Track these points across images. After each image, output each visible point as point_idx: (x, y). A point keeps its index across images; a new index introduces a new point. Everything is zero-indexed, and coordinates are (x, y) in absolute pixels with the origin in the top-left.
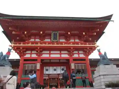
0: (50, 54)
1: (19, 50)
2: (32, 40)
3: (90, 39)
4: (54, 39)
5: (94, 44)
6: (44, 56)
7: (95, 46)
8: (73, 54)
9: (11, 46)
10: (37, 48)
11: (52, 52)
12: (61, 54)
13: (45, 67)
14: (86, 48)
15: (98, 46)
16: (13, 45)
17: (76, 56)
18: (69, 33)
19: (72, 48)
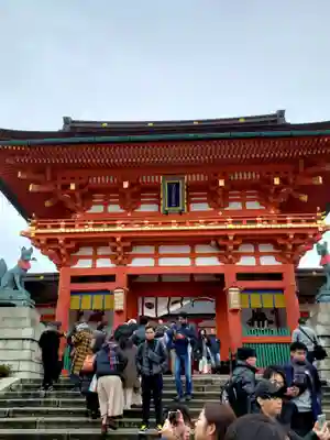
0: (156, 256)
4: (170, 205)
5: (312, 221)
7: (317, 228)
8: (238, 256)
11: (164, 250)
12: (193, 256)
13: (140, 300)
14: (285, 237)
15: (326, 229)
16: (34, 231)
17: (247, 262)
18: (221, 183)
19: (231, 238)
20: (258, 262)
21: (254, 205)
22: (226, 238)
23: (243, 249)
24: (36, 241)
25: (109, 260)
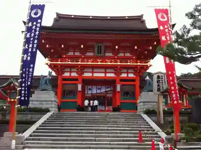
0: (93, 72)
1: (57, 68)
2: (71, 54)
3: (146, 52)
4: (98, 53)
5: (147, 63)
6: (86, 75)
8: (121, 73)
9: (47, 64)
10: (78, 66)
11: (95, 70)
12: (106, 73)
13: (86, 87)
14: (137, 68)
15: (151, 66)
16: (49, 63)
17: (124, 75)
18: (117, 47)
19: (119, 68)
20: (128, 76)
21: (128, 55)
22: (117, 67)
23: (123, 71)
24: (50, 66)
25: (76, 73)
